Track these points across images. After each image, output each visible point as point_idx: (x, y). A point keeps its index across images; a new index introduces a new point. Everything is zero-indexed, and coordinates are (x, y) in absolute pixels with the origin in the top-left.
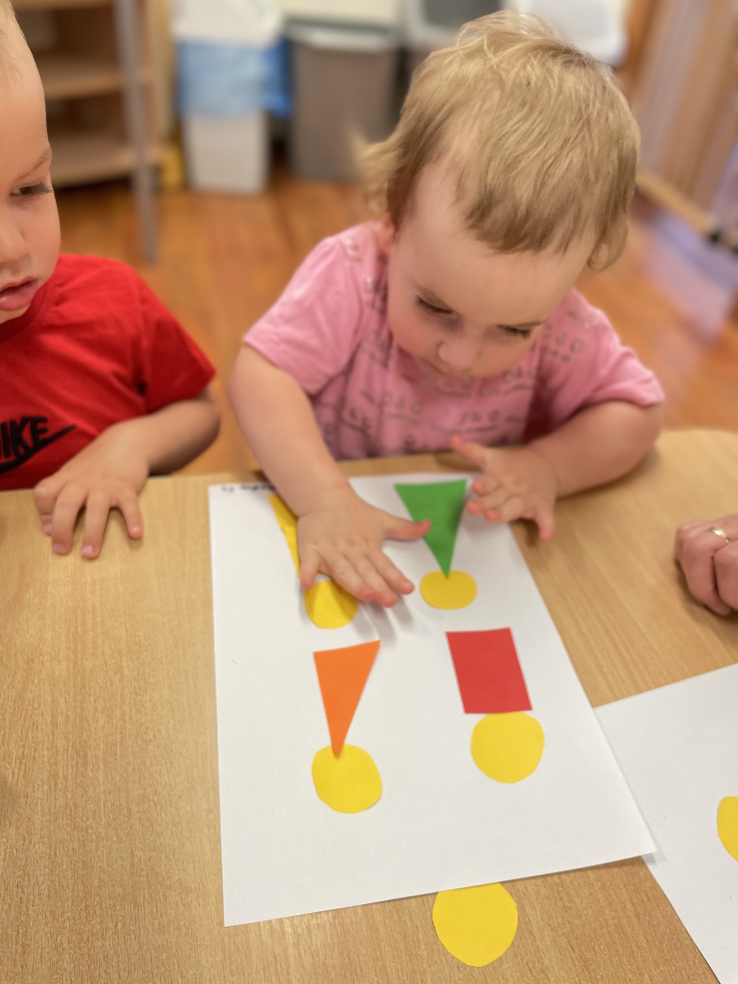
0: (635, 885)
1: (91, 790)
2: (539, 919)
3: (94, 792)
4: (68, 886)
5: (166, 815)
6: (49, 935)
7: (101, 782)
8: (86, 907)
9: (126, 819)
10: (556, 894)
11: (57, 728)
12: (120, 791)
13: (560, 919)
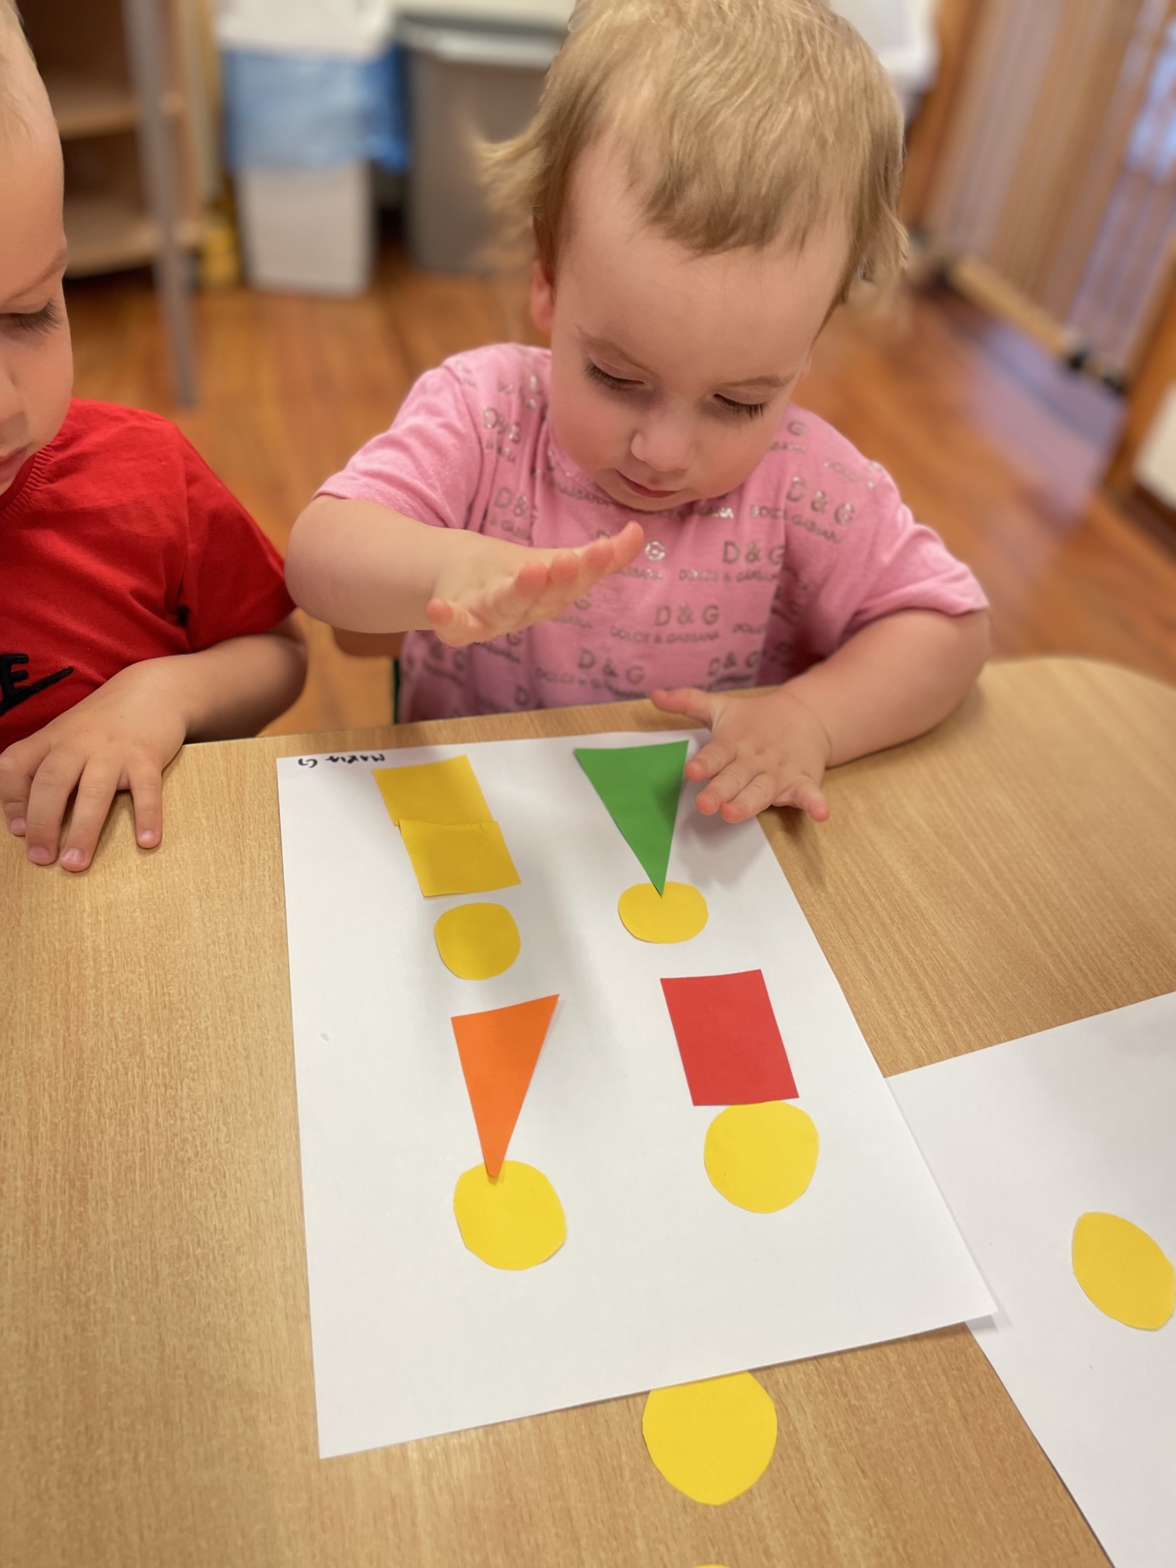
0: (959, 1369)
1: (94, 1243)
2: (811, 1426)
3: (98, 1244)
4: (57, 1396)
5: (216, 1278)
6: (26, 1475)
7: (110, 1228)
8: (87, 1428)
9: (150, 1286)
10: (837, 1387)
11: (37, 1144)
12: (140, 1242)
13: (842, 1427)
